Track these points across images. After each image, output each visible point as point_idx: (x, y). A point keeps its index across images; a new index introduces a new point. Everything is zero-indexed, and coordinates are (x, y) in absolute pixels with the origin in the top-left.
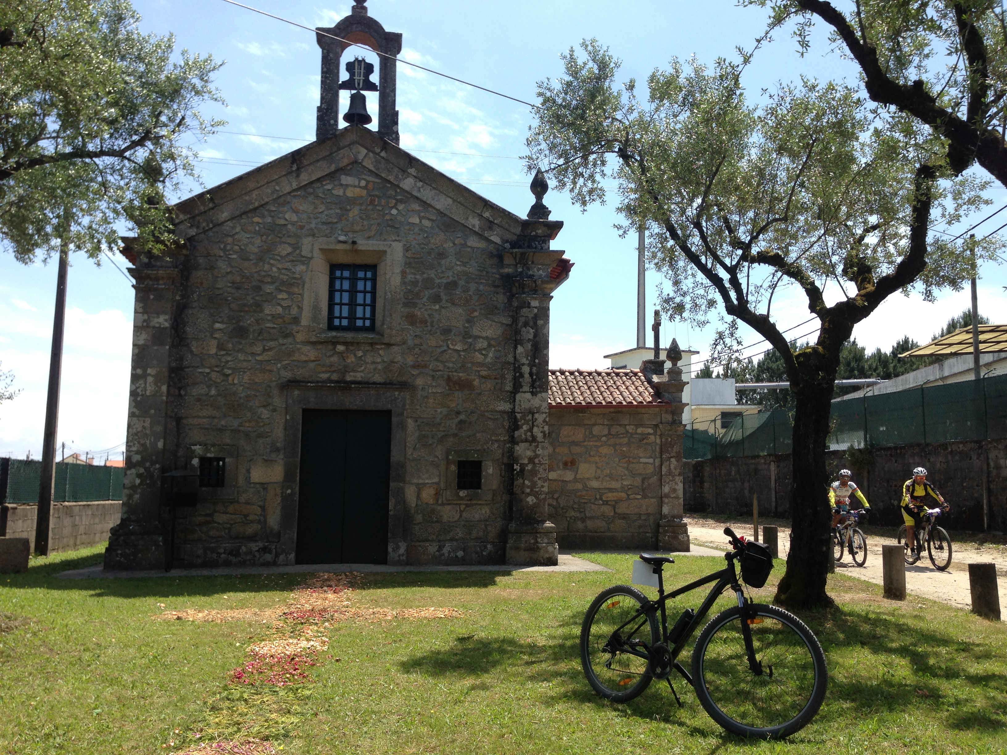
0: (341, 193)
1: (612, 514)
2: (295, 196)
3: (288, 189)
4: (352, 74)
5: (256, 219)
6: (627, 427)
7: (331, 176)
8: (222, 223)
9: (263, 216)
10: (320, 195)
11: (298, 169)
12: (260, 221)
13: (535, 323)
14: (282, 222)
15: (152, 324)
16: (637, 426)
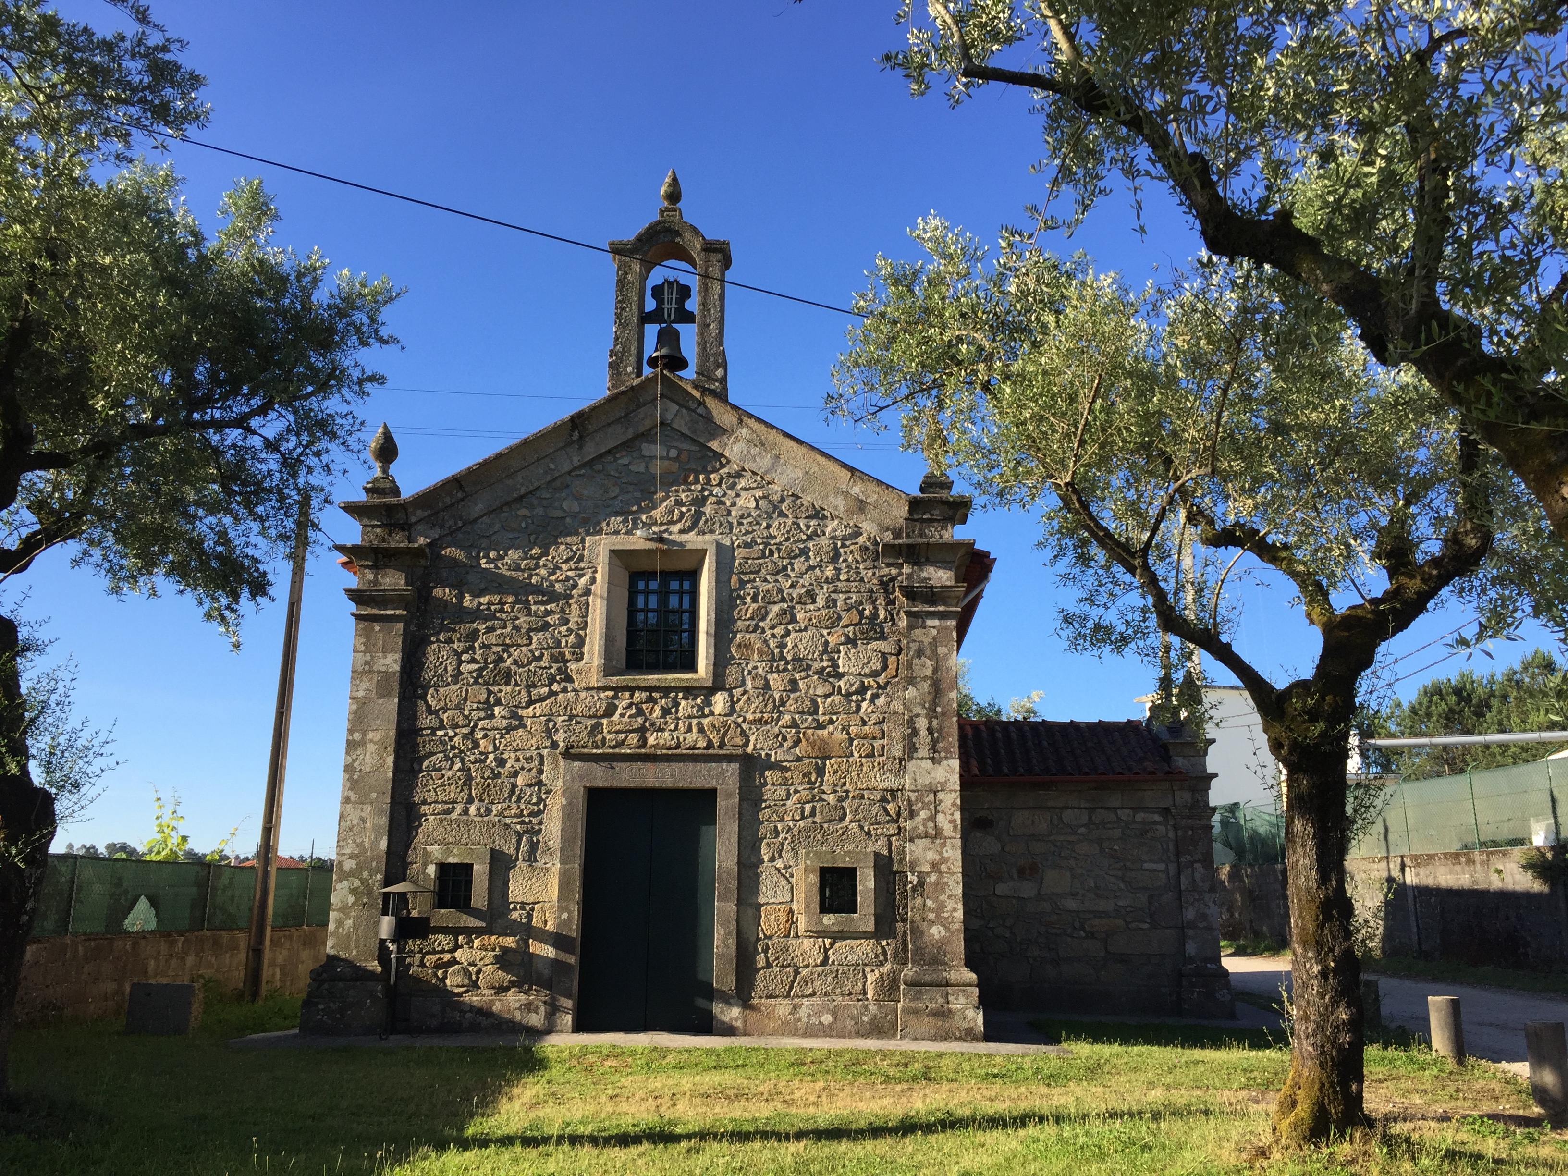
0: (642, 469)
1: (1103, 954)
2: (577, 476)
3: (567, 467)
4: (660, 302)
5: (523, 512)
6: (1119, 812)
7: (628, 445)
8: (475, 520)
9: (532, 507)
10: (612, 473)
11: (581, 438)
12: (528, 514)
13: (935, 651)
14: (559, 514)
15: (375, 668)
16: (1136, 809)
